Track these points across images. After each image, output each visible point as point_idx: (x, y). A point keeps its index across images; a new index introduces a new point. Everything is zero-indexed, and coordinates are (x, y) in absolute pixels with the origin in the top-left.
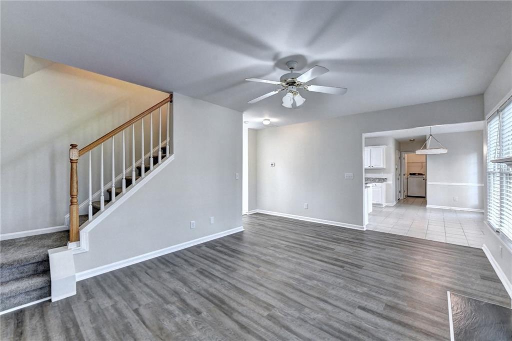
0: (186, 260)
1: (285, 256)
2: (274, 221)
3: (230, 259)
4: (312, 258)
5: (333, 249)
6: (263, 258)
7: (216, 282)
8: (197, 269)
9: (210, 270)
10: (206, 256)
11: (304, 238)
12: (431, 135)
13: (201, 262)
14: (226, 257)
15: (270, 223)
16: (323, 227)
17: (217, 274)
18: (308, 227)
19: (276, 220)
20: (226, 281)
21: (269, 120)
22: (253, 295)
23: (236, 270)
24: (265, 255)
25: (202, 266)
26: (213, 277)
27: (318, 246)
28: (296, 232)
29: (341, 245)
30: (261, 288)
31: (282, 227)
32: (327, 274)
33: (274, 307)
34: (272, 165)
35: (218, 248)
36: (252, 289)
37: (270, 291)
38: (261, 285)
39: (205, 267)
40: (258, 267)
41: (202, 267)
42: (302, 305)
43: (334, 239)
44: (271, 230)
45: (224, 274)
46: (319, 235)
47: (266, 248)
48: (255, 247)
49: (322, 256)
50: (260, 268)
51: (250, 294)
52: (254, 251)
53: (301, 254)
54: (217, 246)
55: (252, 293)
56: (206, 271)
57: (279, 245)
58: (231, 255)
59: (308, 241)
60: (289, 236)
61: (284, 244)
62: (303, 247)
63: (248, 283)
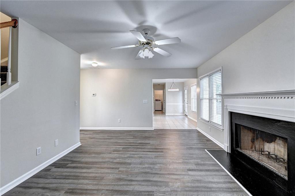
0: (44, 188)
1: (128, 155)
2: (99, 134)
3: (90, 171)
4: (144, 152)
5: (149, 143)
6: (115, 161)
7: (94, 194)
8: (65, 191)
9: (80, 186)
10: (63, 176)
11: (128, 141)
12: (173, 83)
13: (62, 183)
14: (84, 171)
15: (98, 136)
16: (132, 132)
17: (89, 187)
18: (124, 133)
19: (99, 133)
20: (103, 190)
21: (97, 63)
22: (132, 191)
23: (104, 177)
24: (115, 159)
25: (67, 186)
26: (88, 192)
27: (140, 143)
28: (121, 138)
29: (151, 140)
30: (133, 183)
31: (108, 136)
32: (160, 158)
33: (153, 192)
34: (94, 95)
35: (69, 165)
36: (129, 186)
37: (141, 182)
38: (132, 181)
39: (72, 186)
40: (118, 168)
41: (69, 188)
42: (165, 182)
43: (144, 137)
44: (103, 140)
45: (96, 184)
46: (135, 137)
47: (111, 153)
48: (102, 155)
49: (148, 149)
50: (120, 169)
51: (130, 191)
52: (103, 158)
53: (136, 151)
54: (68, 164)
55: (131, 190)
56: (75, 189)
57: (117, 149)
58: (88, 167)
59: (132, 142)
60: (119, 142)
61: (121, 148)
62: (133, 147)
63: (121, 183)
